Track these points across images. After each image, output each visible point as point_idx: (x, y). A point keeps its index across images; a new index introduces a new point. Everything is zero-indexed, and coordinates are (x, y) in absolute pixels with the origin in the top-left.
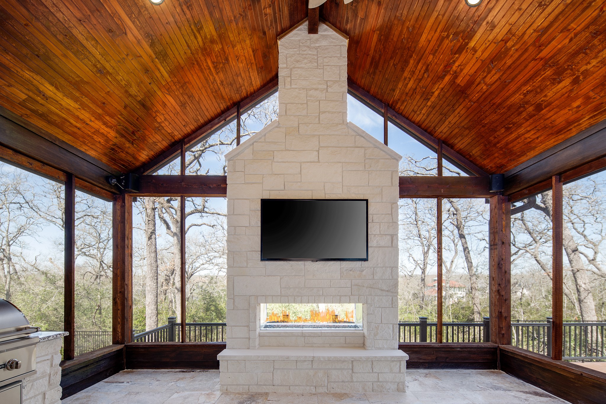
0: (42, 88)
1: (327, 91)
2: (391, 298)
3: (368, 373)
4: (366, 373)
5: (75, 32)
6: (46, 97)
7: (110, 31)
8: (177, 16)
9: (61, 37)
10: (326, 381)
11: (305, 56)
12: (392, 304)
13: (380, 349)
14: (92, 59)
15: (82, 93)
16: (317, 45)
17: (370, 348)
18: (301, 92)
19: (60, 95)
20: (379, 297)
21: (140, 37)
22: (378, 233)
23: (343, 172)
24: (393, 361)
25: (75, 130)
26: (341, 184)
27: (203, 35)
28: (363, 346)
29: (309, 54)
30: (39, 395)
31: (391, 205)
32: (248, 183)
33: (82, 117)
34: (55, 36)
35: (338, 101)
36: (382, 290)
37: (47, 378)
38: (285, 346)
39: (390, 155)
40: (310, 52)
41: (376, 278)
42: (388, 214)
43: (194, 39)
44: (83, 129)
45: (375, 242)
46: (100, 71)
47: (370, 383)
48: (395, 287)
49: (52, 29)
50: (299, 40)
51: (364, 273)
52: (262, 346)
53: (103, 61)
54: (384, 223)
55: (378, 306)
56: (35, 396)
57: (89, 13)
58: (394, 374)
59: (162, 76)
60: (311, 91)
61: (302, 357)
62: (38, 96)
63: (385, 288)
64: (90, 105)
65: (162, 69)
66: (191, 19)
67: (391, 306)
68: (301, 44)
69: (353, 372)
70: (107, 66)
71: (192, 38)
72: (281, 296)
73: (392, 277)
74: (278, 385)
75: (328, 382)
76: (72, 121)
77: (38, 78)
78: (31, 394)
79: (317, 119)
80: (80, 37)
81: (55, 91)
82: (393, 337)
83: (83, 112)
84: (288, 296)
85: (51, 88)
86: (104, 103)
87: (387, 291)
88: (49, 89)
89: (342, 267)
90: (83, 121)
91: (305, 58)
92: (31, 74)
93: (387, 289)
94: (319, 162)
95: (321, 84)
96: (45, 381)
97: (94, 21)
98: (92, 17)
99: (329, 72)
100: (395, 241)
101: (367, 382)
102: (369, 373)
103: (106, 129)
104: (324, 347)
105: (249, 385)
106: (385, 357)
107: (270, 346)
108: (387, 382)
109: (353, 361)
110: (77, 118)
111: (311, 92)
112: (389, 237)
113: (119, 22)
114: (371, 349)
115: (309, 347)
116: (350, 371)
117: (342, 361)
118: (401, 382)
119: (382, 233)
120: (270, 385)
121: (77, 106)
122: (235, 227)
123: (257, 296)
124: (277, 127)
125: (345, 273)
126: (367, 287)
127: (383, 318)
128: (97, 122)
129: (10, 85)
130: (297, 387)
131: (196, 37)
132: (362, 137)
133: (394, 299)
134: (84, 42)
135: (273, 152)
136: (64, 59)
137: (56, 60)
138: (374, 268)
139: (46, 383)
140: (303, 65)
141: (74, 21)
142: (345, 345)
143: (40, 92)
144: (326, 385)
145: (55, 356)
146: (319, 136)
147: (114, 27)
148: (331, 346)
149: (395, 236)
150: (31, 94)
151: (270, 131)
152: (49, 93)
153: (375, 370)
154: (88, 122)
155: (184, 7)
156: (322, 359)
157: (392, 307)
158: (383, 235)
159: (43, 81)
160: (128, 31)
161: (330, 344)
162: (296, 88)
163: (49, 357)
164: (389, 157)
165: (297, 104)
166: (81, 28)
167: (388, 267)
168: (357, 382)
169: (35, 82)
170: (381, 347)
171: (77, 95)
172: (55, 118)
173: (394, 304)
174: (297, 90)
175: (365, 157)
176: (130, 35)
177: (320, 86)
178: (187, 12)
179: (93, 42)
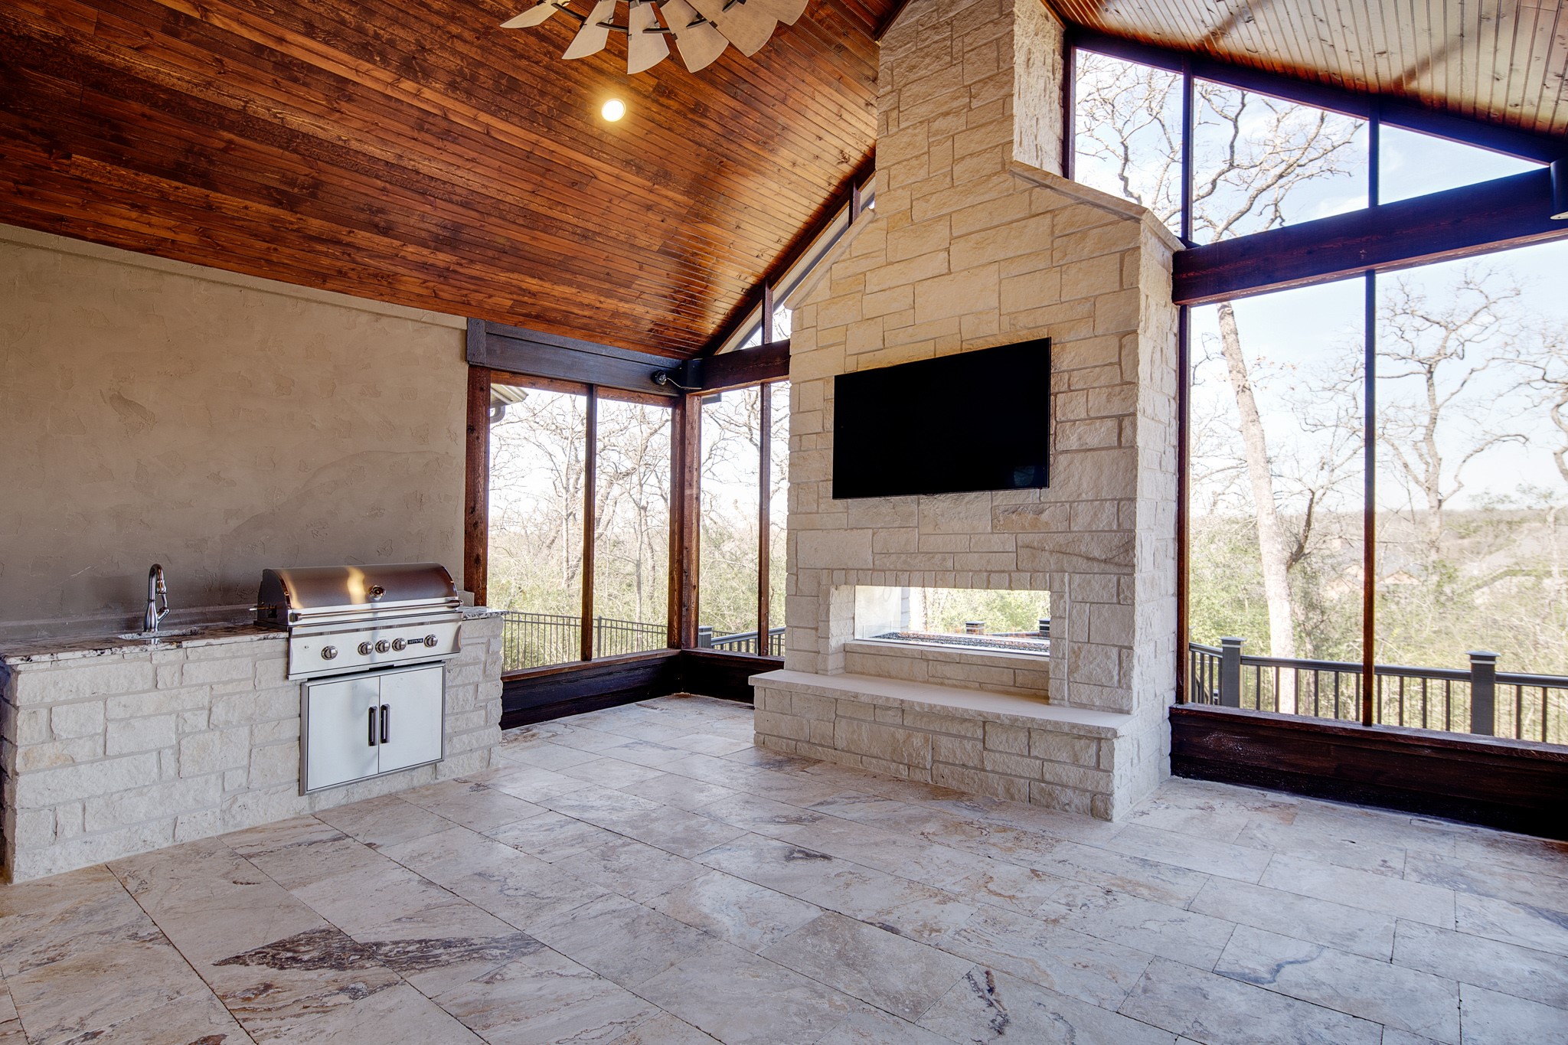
0: (524, 286)
1: (971, 109)
2: (1115, 579)
3: (1018, 755)
4: (1014, 754)
5: (533, 207)
6: (534, 295)
7: (574, 184)
8: (657, 117)
9: (521, 221)
10: (929, 758)
11: (926, 50)
12: (1118, 595)
13: (1082, 706)
14: (567, 227)
15: (574, 273)
16: (952, 14)
17: (1056, 702)
18: (917, 131)
19: (547, 285)
20: (1083, 576)
21: (616, 171)
22: (1083, 415)
23: (1000, 282)
24: (1080, 737)
25: (585, 321)
26: (997, 311)
27: (715, 116)
28: (1041, 696)
29: (936, 42)
30: (469, 684)
31: (1120, 340)
32: (822, 348)
33: (586, 302)
34: (514, 223)
35: (991, 123)
36: (1088, 559)
37: (482, 666)
38: (890, 677)
39: (1116, 213)
40: (937, 38)
41: (1075, 529)
42: (1111, 364)
43: (703, 130)
44: (596, 316)
45: (1074, 438)
46: (585, 237)
47: (1022, 781)
48: (1127, 551)
49: (508, 217)
50: (918, 21)
51: (1045, 517)
52: (848, 671)
53: (581, 224)
54: (1100, 387)
55: (1080, 598)
56: (464, 685)
57: (539, 178)
58: (1082, 770)
59: (676, 203)
60: (937, 122)
61: (881, 697)
62: (524, 296)
63: (1096, 554)
64: (590, 283)
65: (670, 194)
66: (681, 108)
67: (1115, 600)
68: (921, 28)
69: (985, 748)
70: (590, 226)
71: (698, 129)
72: (873, 570)
73: (1119, 525)
74: (843, 750)
75: (934, 761)
76: (576, 311)
77: (515, 276)
78: (459, 681)
79: (948, 179)
80: (542, 210)
81: (540, 283)
82: (1119, 681)
83: (585, 294)
84: (884, 571)
85: (534, 281)
86: (608, 274)
87: (1105, 561)
88: (532, 283)
89: (995, 504)
90: (589, 306)
91: (927, 55)
92: (507, 275)
93: (1104, 557)
94: (950, 272)
95: (957, 98)
96: (478, 670)
97: (549, 184)
98: (545, 181)
99: (973, 64)
100: (1127, 432)
101: (1016, 776)
102: (1023, 756)
103: (626, 306)
104: (966, 687)
105: (797, 741)
106: (1057, 723)
107: (862, 673)
108: (1064, 786)
109: (985, 722)
110: (581, 305)
111: (936, 125)
112: (1111, 424)
113: (580, 169)
114: (1060, 705)
115: (936, 684)
116: (980, 746)
117: (963, 718)
118: (1102, 794)
119: (1092, 414)
120: (829, 747)
121: (574, 291)
122: (800, 436)
123: (833, 570)
124: (871, 222)
125: (1001, 518)
126: (1051, 552)
127: (1092, 629)
128: (609, 301)
129: (490, 296)
130: (874, 761)
131: (703, 126)
132: (1047, 187)
133: (1122, 580)
134: (549, 213)
135: (864, 274)
136: (534, 243)
137: (527, 248)
138: (1072, 502)
139: (480, 673)
140: (923, 73)
141: (526, 196)
142: (1012, 689)
143: (524, 290)
144: (928, 767)
145: (492, 640)
146: (950, 214)
147: (577, 177)
148: (982, 688)
149: (1126, 419)
150: (515, 297)
151: (859, 234)
152: (534, 288)
153: (1034, 753)
154: (598, 305)
155: (663, 100)
156: (917, 709)
157: (1119, 603)
158: (1097, 418)
159: (522, 277)
160: (596, 172)
161: (980, 683)
162: (908, 128)
163: (485, 640)
164: (1116, 218)
165: (908, 160)
166: (538, 200)
167: (1106, 500)
168: (993, 771)
169: (514, 282)
170: (1085, 701)
171: (568, 276)
172: (554, 314)
173: (1122, 596)
174: (910, 131)
175: (1053, 232)
176: (601, 176)
177: (955, 104)
178: (671, 102)
179: (559, 208)
